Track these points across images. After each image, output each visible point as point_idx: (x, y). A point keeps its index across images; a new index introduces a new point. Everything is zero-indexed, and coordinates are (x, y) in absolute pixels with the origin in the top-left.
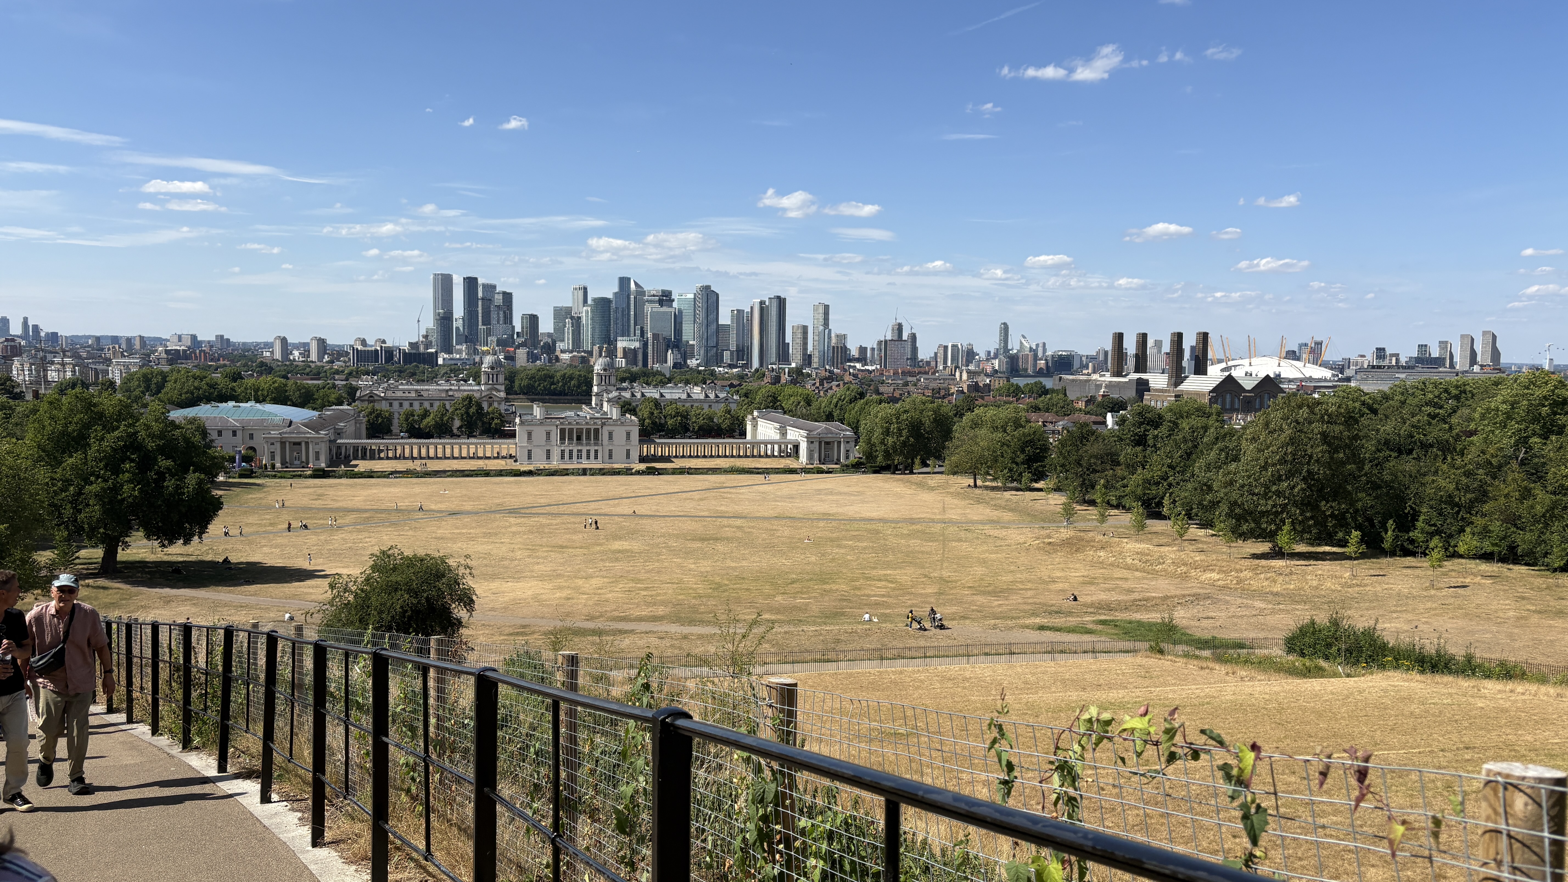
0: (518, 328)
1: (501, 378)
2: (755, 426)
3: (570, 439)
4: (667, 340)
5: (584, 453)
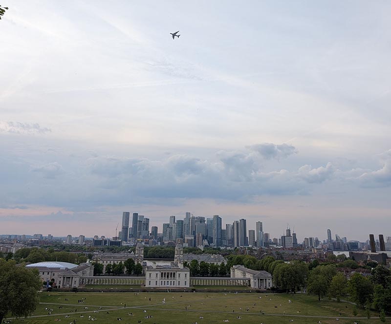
0: (150, 232)
1: (143, 252)
2: (234, 272)
3: (165, 276)
4: (203, 236)
5: (169, 282)
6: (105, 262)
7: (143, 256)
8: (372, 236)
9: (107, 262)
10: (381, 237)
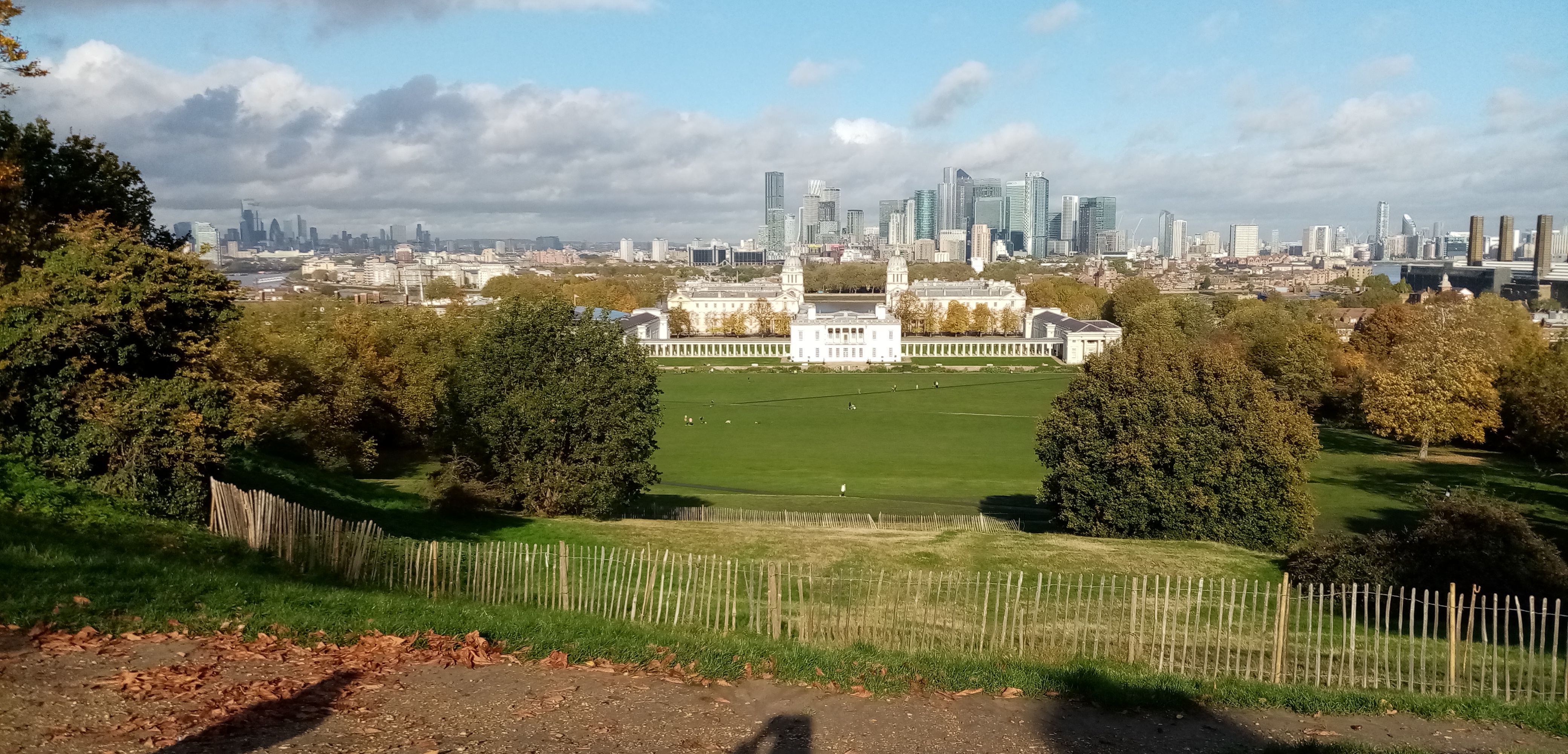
1: (801, 280)
2: (1031, 324)
3: (838, 337)
4: (993, 233)
5: (850, 352)
6: (702, 304)
7: (802, 288)
8: (1475, 223)
9: (706, 306)
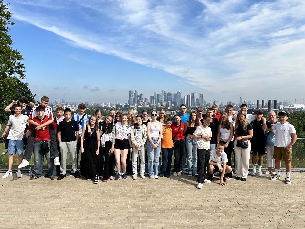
0: (144, 100)
4: (171, 102)
8: (258, 101)
10: (263, 101)
